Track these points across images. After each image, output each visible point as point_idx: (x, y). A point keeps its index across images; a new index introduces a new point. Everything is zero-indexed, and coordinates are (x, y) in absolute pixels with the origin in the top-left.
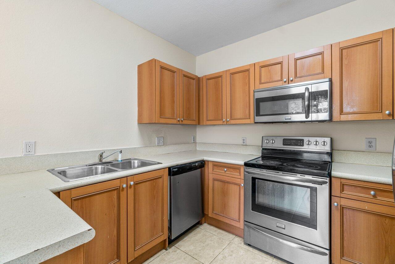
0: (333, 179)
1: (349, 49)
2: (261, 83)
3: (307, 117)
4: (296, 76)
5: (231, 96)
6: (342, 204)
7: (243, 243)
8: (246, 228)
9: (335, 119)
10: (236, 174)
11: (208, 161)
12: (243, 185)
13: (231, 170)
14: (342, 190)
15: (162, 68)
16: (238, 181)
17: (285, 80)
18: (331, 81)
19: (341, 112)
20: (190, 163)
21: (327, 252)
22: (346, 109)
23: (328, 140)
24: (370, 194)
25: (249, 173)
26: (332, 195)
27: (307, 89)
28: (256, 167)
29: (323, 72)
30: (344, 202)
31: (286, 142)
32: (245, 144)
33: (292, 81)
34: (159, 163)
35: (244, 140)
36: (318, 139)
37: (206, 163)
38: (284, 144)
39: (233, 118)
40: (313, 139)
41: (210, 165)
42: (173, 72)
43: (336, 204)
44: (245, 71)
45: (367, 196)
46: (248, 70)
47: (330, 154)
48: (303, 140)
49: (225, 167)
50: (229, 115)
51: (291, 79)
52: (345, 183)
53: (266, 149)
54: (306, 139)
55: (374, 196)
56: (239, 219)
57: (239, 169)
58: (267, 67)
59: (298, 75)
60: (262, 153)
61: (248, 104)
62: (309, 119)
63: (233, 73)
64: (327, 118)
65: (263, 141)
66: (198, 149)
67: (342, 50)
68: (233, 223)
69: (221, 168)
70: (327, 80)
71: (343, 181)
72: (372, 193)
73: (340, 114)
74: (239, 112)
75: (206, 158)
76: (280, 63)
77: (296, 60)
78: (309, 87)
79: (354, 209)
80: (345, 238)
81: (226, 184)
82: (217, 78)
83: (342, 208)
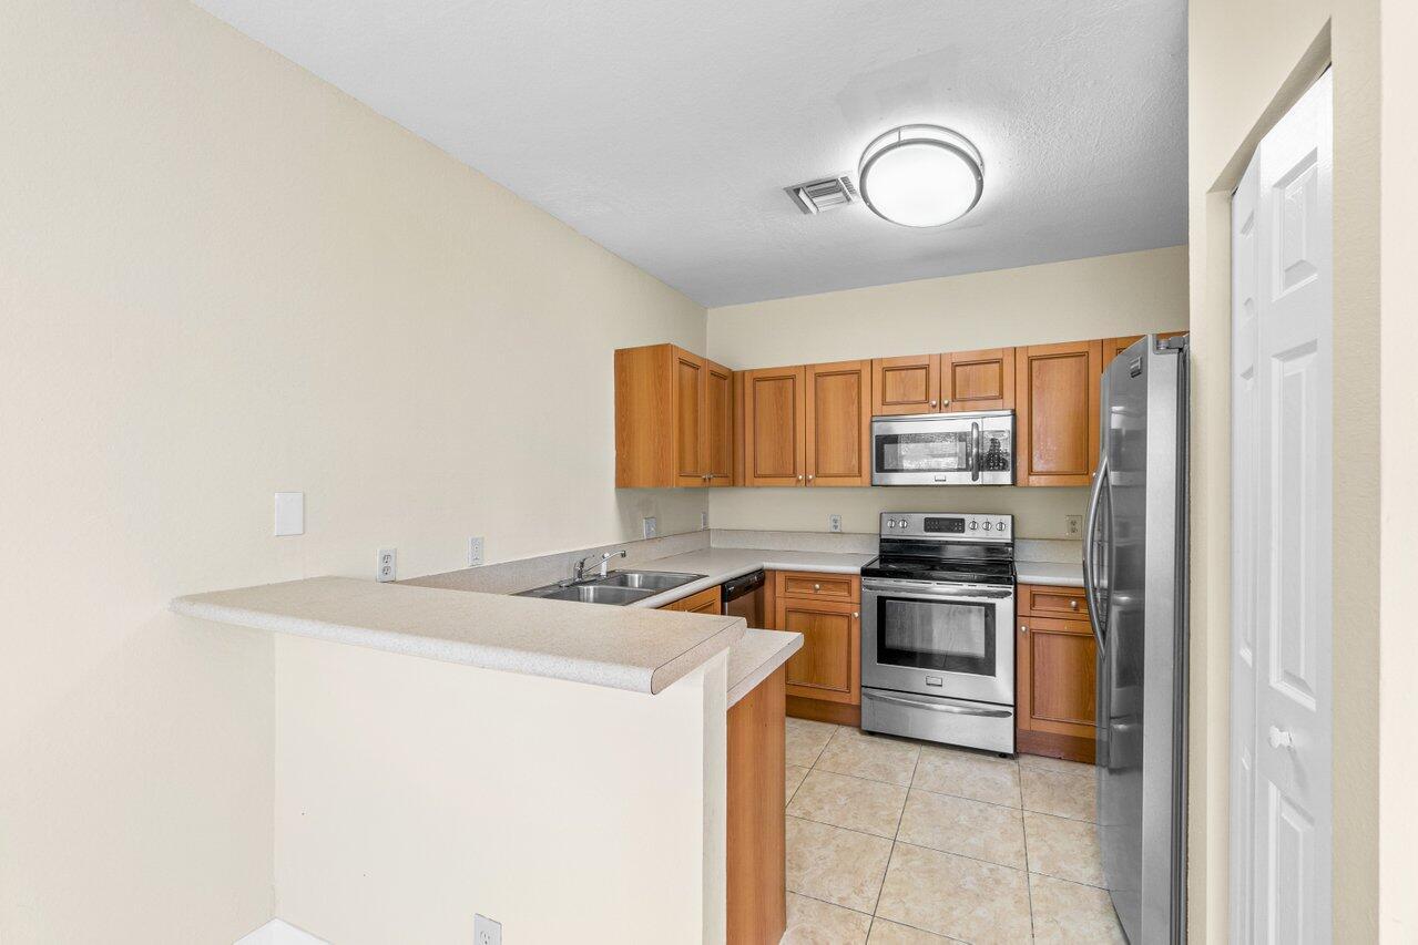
0: (1019, 586)
1: (1042, 361)
2: (884, 403)
3: (975, 478)
4: (954, 398)
5: (817, 425)
6: (1033, 627)
7: (858, 734)
8: (865, 700)
9: (1021, 482)
10: (842, 594)
11: (774, 571)
12: (856, 614)
13: (830, 586)
14: (1033, 605)
15: (683, 362)
16: (845, 608)
17: (934, 403)
18: (1014, 414)
19: (1031, 471)
20: (745, 576)
21: (1011, 710)
22: (1037, 467)
23: (1008, 519)
24: (1070, 606)
25: (871, 588)
26: (1019, 614)
27: (975, 425)
28: (887, 577)
29: (1001, 396)
30: (1037, 624)
31: (931, 525)
32: (838, 530)
33: (947, 405)
34: (700, 577)
35: (835, 521)
36: (991, 518)
37: (768, 575)
38: (926, 530)
39: (821, 472)
40: (981, 519)
41: (780, 579)
42: (696, 368)
43: (1023, 628)
44: (851, 373)
45: (1066, 610)
46: (858, 373)
47: (1012, 545)
48: (962, 520)
49: (817, 581)
50: (811, 467)
51: (946, 402)
52: (1037, 592)
53: (887, 541)
54: (968, 518)
55: (1076, 608)
56: (849, 687)
57: (849, 584)
58: (898, 372)
59: (957, 396)
60: (881, 551)
61: (856, 444)
62: (979, 482)
63: (822, 374)
64: (1009, 482)
65: (883, 524)
66: (713, 545)
67: (1031, 360)
68: (836, 698)
69: (804, 584)
70: (1009, 412)
71: (1034, 589)
72: (1074, 603)
73: (1029, 474)
74: (836, 461)
75: (767, 565)
76: (926, 368)
77: (955, 366)
78: (979, 421)
79: (1048, 634)
80: (1037, 684)
81: (818, 618)
82: (781, 380)
83: (1033, 634)
